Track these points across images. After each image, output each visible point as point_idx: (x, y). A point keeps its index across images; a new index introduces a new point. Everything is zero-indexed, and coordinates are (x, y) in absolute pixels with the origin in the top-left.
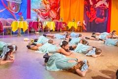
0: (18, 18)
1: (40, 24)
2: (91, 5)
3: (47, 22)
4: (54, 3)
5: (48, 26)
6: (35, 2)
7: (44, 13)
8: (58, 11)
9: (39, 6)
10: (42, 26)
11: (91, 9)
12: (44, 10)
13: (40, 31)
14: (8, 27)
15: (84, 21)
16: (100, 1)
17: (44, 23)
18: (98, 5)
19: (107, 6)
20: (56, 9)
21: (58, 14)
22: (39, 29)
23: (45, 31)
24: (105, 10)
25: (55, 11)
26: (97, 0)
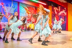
2: (56, 14)
3: (29, 24)
5: (30, 27)
6: (22, 12)
9: (25, 14)
11: (56, 16)
12: (28, 17)
13: (25, 30)
15: (52, 24)
18: (60, 14)
19: (66, 14)
22: (24, 29)
23: (28, 30)
24: (64, 17)
26: (59, 11)
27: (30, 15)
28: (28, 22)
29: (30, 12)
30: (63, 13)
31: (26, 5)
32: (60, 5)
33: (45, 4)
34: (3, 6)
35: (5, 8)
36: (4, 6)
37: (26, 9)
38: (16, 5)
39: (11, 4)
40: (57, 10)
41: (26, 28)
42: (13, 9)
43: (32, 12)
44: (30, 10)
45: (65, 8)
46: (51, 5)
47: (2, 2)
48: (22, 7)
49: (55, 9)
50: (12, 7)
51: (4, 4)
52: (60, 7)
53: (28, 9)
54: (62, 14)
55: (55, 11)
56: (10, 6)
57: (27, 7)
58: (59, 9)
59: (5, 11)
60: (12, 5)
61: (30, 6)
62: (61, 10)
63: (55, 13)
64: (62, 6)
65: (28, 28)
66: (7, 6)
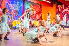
0: (17, 19)
2: (60, 12)
3: (34, 21)
4: (39, 11)
5: (35, 24)
7: (32, 16)
8: (41, 15)
13: (30, 27)
14: (10, 24)
16: (65, 9)
17: (32, 22)
20: (39, 14)
21: (41, 17)
23: (33, 27)
25: (39, 15)
26: (63, 9)
27: (35, 12)
28: (33, 19)
29: (35, 10)
30: (67, 11)
32: (64, 3)
34: (8, 3)
36: (10, 4)
37: (31, 7)
38: (21, 3)
40: (60, 8)
42: (19, 7)
43: (37, 9)
44: (35, 8)
46: (55, 3)
48: (27, 5)
49: (59, 6)
50: (18, 4)
51: (10, 1)
52: (63, 5)
53: (33, 7)
54: (65, 12)
55: (59, 9)
56: (16, 4)
57: (32, 5)
58: (63, 7)
59: (11, 8)
60: (18, 3)
61: (35, 4)
62: (65, 8)
63: (59, 10)
64: (65, 4)
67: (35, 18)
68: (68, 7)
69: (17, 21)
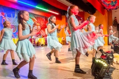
1: (33, 40)
5: (40, 42)
10: (34, 41)
17: (37, 39)
23: (37, 46)
27: (39, 27)
28: (37, 36)
29: (39, 24)
31: (34, 15)
33: (58, 14)
34: (3, 16)
35: (7, 19)
37: (33, 20)
39: (15, 14)
41: (35, 43)
43: (42, 23)
44: (39, 21)
45: (82, 19)
47: (2, 11)
51: (5, 14)
53: (36, 20)
56: (14, 16)
57: (36, 18)
61: (39, 17)
65: (37, 43)
66: (9, 16)
67: (40, 35)
68: (81, 20)
69: (16, 39)
